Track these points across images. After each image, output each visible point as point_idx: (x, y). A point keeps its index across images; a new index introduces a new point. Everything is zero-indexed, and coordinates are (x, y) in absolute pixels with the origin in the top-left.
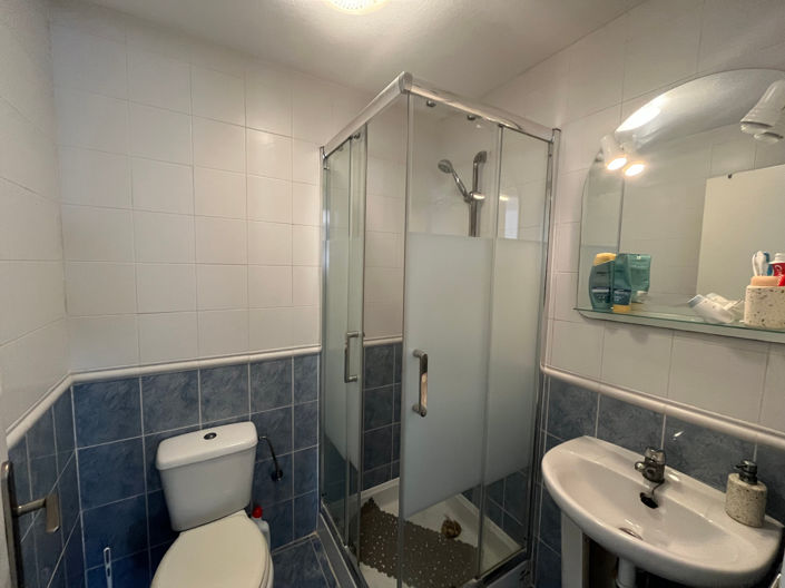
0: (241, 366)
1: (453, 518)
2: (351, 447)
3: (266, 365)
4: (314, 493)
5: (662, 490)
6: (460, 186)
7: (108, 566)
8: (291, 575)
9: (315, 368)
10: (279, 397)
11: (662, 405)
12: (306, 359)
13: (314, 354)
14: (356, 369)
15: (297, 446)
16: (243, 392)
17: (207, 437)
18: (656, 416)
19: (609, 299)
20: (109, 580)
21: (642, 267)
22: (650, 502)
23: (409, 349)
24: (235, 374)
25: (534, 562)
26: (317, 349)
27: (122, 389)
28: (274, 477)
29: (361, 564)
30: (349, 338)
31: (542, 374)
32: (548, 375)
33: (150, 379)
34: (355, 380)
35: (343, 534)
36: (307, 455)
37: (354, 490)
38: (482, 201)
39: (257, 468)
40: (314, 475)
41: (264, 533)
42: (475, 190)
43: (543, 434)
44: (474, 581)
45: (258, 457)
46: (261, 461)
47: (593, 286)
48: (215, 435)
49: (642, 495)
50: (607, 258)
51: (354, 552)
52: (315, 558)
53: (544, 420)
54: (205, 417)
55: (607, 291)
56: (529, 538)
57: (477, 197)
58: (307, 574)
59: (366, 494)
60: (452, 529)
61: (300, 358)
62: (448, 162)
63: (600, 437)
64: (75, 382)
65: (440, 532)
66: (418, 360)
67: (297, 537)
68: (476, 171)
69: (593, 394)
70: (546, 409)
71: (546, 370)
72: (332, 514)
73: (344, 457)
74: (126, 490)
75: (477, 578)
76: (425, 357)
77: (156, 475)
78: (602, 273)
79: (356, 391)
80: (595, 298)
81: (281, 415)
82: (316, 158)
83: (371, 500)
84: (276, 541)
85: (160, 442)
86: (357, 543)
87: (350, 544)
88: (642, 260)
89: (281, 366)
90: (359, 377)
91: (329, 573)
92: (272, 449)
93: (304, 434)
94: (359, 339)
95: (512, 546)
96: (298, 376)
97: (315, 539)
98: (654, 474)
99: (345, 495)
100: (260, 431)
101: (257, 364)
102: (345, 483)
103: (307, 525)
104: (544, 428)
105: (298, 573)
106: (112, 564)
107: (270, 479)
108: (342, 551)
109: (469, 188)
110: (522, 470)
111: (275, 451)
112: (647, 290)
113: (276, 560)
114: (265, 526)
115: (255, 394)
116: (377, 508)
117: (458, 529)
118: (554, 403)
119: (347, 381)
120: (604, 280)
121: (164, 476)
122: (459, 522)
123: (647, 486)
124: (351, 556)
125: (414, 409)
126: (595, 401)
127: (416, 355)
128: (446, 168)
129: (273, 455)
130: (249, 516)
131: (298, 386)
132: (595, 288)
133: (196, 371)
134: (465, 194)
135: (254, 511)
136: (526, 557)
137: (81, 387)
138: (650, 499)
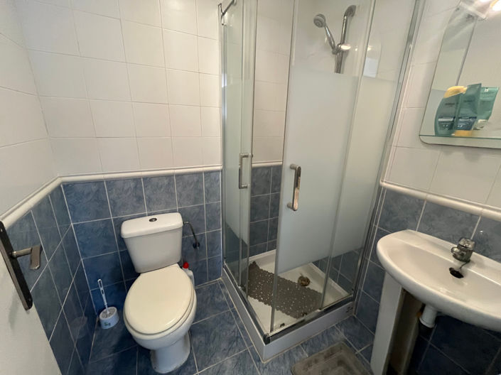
0: (169, 177)
1: (305, 275)
2: (243, 231)
3: (186, 177)
4: (220, 257)
5: (468, 267)
6: (330, 40)
7: (102, 289)
8: (207, 299)
9: (219, 180)
10: (195, 198)
11: (480, 209)
12: (212, 174)
13: (218, 171)
14: (247, 180)
15: (208, 229)
16: (172, 194)
17: (151, 220)
18: (472, 217)
19: (452, 127)
20: (104, 296)
21: (488, 99)
22: (457, 274)
23: (288, 164)
24: (166, 181)
25: (357, 303)
26: (219, 168)
27: (94, 188)
28: (195, 246)
29: (249, 297)
30: (242, 157)
31: (380, 187)
32: (385, 188)
33: (111, 182)
34: (246, 187)
35: (238, 280)
36: (215, 234)
37: (244, 256)
38: (347, 52)
39: (184, 241)
40: (219, 246)
41: (190, 277)
42: (343, 42)
43: (375, 228)
44: (319, 311)
45: (184, 234)
46: (186, 236)
47: (440, 115)
48: (156, 219)
49: (451, 269)
50: (458, 91)
51: (244, 290)
52: (221, 292)
53: (377, 219)
54: (149, 209)
55: (452, 120)
56: (356, 290)
57: (344, 47)
58: (216, 299)
59: (252, 259)
60: (304, 282)
61: (208, 173)
62: (322, 16)
63: (420, 231)
64: (63, 183)
65: (296, 282)
66: (294, 171)
67: (210, 279)
68: (346, 23)
69: (419, 202)
70: (380, 211)
71: (384, 184)
72: (231, 269)
73: (238, 236)
74: (106, 249)
75: (320, 309)
76: (300, 168)
77: (122, 241)
78: (451, 104)
79: (246, 195)
80: (439, 126)
81: (197, 210)
82: (216, 13)
83: (254, 263)
84: (198, 281)
85: (123, 222)
86: (246, 285)
87: (242, 286)
88: (489, 92)
89: (195, 179)
90: (249, 185)
91: (229, 301)
92: (192, 230)
93: (212, 222)
94: (249, 158)
95: (344, 294)
96: (207, 185)
97: (220, 282)
98: (464, 257)
99: (238, 259)
100: (184, 218)
101: (179, 176)
102: (239, 252)
103: (216, 274)
104: (376, 224)
105: (212, 299)
106: (104, 288)
107: (192, 247)
108: (237, 289)
109: (337, 41)
110: (356, 250)
111: (195, 231)
112: (487, 118)
113: (197, 291)
114: (191, 273)
115: (180, 195)
116: (258, 268)
117: (308, 281)
118: (386, 207)
119: (240, 187)
120: (452, 110)
121: (126, 242)
122: (309, 278)
123: (455, 264)
124: (242, 292)
125: (288, 206)
126: (421, 206)
127: (292, 167)
128: (320, 22)
129: (194, 234)
130: (181, 267)
131: (208, 191)
132: (442, 117)
133: (140, 179)
134: (333, 47)
135: (184, 265)
136: (352, 299)
137: (68, 185)
138: (458, 272)
